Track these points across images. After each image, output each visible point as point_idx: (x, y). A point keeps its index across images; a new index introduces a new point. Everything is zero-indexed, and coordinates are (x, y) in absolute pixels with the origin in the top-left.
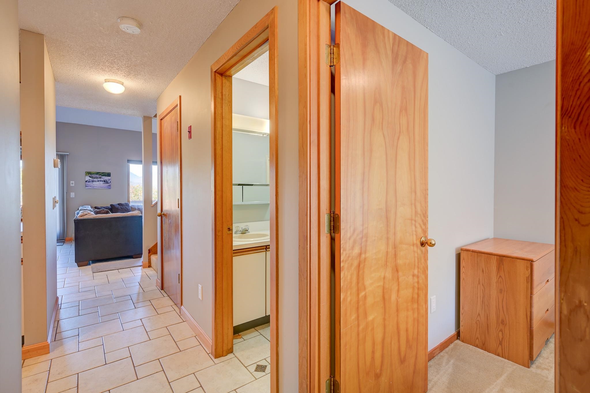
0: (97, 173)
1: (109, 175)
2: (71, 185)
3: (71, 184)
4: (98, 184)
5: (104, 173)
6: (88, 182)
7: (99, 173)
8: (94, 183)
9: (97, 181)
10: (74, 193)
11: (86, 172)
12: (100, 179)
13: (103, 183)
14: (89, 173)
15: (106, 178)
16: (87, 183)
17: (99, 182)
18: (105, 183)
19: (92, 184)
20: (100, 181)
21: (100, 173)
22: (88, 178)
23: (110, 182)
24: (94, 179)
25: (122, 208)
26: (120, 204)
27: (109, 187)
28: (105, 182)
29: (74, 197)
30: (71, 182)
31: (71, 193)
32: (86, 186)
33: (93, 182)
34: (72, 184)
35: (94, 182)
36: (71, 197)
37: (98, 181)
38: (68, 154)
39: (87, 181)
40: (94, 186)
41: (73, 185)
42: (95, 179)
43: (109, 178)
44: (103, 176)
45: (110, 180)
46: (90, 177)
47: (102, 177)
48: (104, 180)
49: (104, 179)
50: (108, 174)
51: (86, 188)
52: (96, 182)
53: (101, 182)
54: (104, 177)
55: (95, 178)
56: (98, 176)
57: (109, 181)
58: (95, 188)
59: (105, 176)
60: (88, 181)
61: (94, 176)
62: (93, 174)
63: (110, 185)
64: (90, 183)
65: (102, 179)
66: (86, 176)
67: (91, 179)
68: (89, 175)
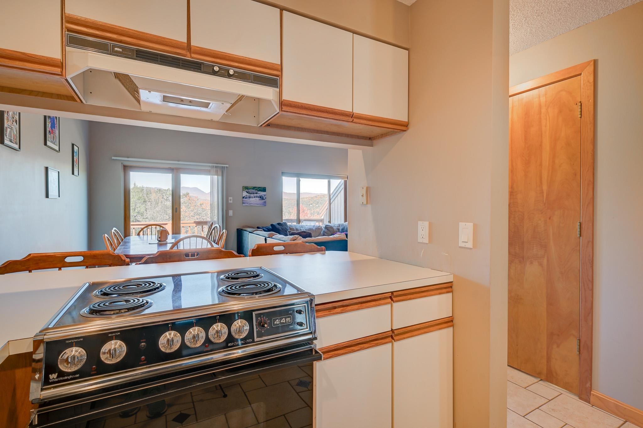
0: (254, 188)
1: (264, 190)
2: (230, 202)
3: (229, 201)
4: (254, 200)
5: (259, 187)
6: (246, 198)
8: (251, 199)
10: (232, 211)
11: (243, 187)
12: (256, 195)
13: (259, 199)
14: (246, 188)
15: (262, 193)
16: (244, 199)
17: (256, 198)
18: (261, 199)
19: (249, 201)
20: (257, 197)
21: (256, 187)
22: (245, 194)
23: (266, 198)
24: (251, 195)
25: (282, 229)
26: (280, 223)
27: (265, 204)
28: (260, 198)
29: (232, 215)
30: (230, 198)
31: (229, 211)
32: (243, 203)
33: (249, 198)
34: (230, 200)
36: (230, 215)
37: (255, 197)
38: (227, 166)
39: (244, 197)
40: (250, 203)
41: (231, 202)
42: (252, 195)
43: (264, 193)
44: (259, 191)
46: (247, 192)
47: (258, 192)
48: (260, 196)
51: (243, 205)
52: (253, 198)
53: (257, 199)
56: (254, 191)
57: (265, 197)
58: (251, 205)
59: (261, 191)
61: (251, 191)
62: (250, 189)
63: (265, 202)
64: (247, 199)
65: (258, 195)
66: (244, 191)
67: (248, 194)
68: (247, 190)
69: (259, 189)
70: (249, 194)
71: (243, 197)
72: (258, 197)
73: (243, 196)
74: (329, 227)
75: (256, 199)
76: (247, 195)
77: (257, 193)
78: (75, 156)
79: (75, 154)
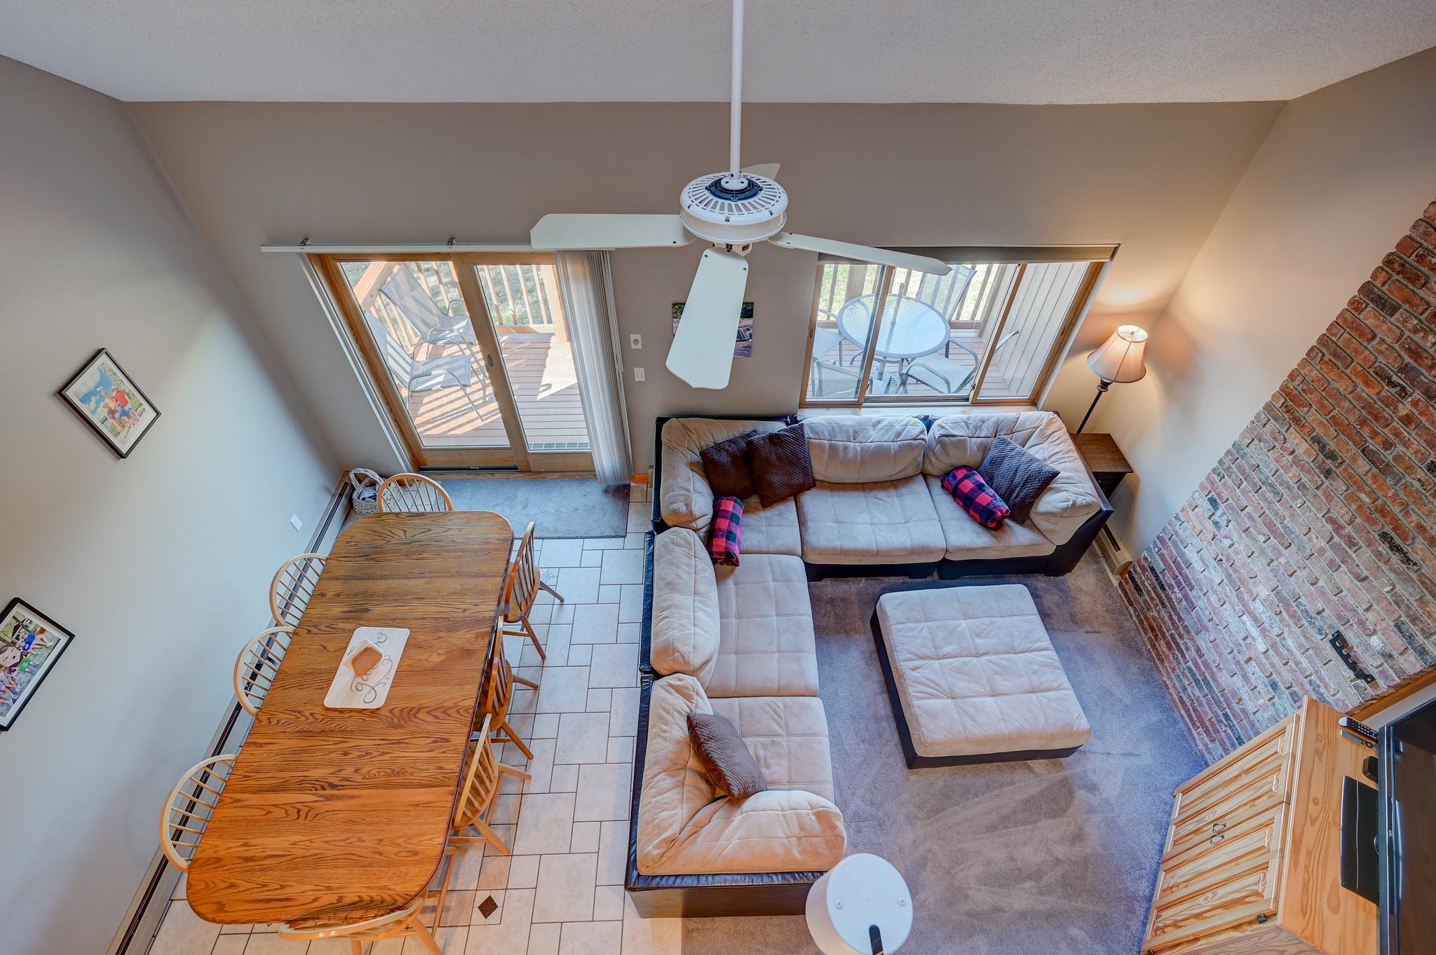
2: (633, 346)
3: (632, 344)
10: (643, 369)
11: (673, 305)
23: (751, 335)
29: (643, 380)
31: (635, 369)
34: (636, 342)
36: (636, 380)
41: (639, 346)
43: (748, 322)
45: (751, 331)
57: (748, 332)
74: (953, 443)
78: (98, 403)
79: (94, 399)
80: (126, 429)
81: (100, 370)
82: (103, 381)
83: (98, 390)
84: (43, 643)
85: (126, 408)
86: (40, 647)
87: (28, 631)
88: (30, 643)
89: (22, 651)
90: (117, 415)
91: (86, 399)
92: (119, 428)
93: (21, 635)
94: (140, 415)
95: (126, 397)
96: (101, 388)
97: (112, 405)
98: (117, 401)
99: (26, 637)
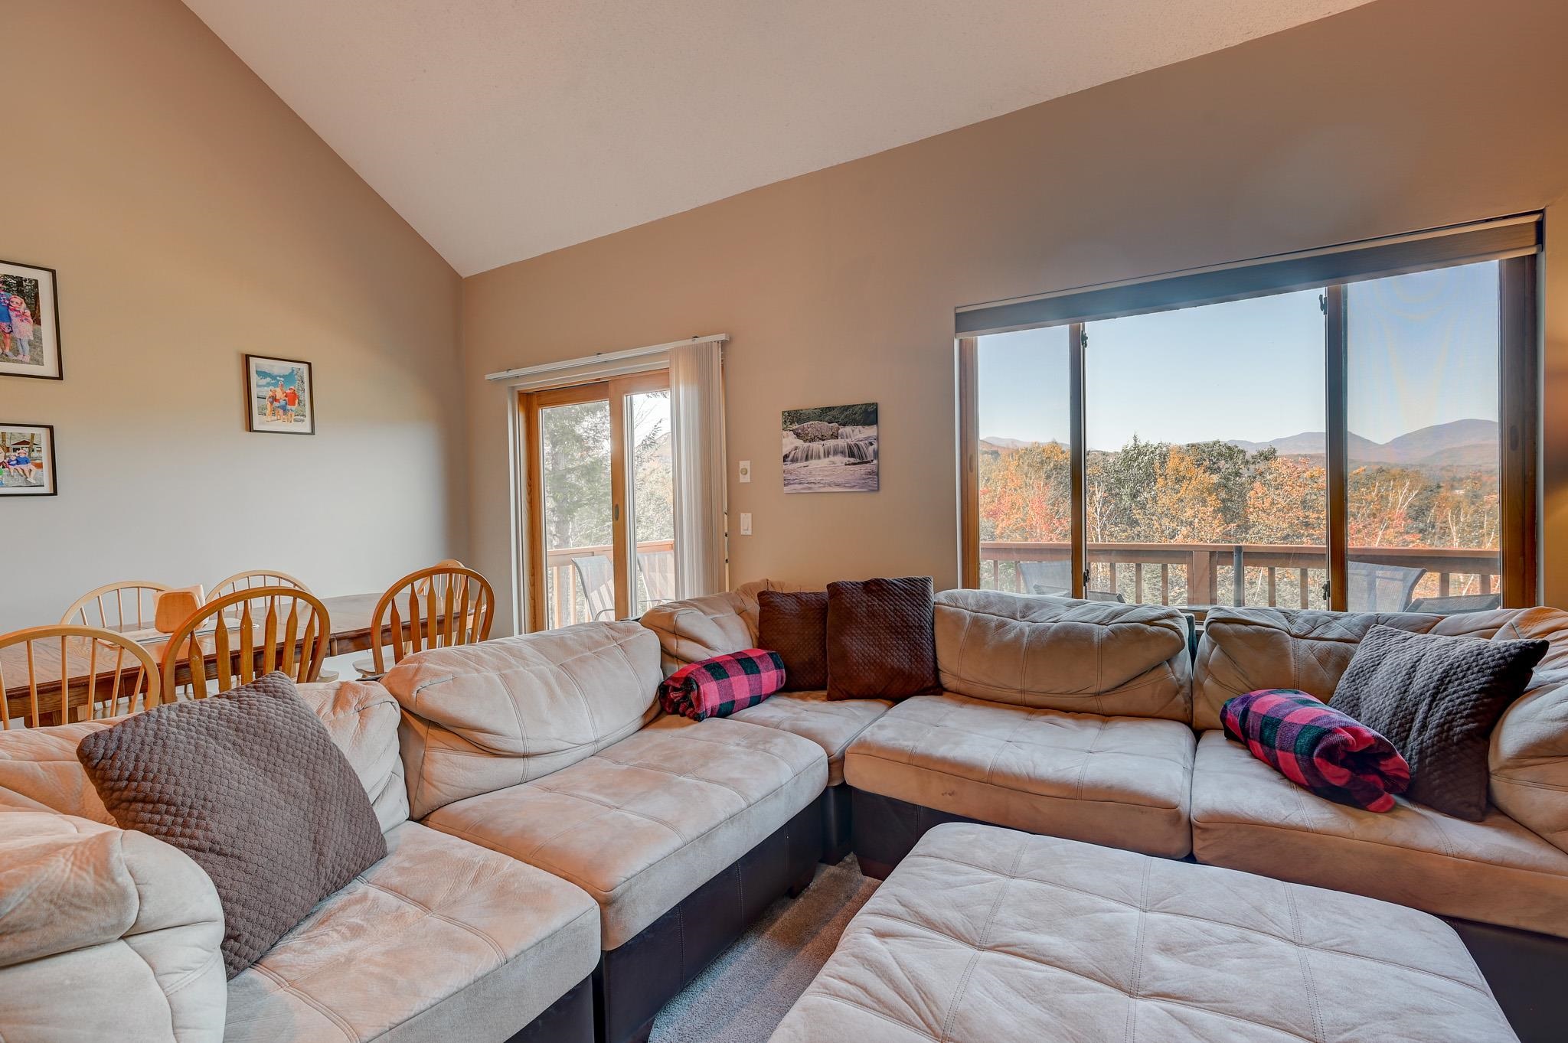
0: (824, 413)
1: (868, 415)
2: (741, 479)
3: (740, 476)
5: (846, 408)
6: (793, 461)
7: (830, 409)
8: (813, 463)
9: (822, 454)
10: (750, 514)
13: (847, 459)
14: (793, 417)
15: (857, 434)
16: (791, 466)
17: (831, 458)
18: (852, 460)
19: (803, 471)
20: (836, 453)
21: (833, 408)
24: (811, 444)
27: (874, 482)
28: (852, 455)
30: (744, 464)
31: (744, 516)
33: (807, 459)
34: (744, 472)
35: (812, 458)
36: (742, 532)
37: (827, 454)
38: (724, 337)
40: (812, 479)
41: (748, 478)
42: (817, 446)
43: (870, 431)
44: (844, 425)
45: (875, 446)
46: (798, 435)
47: (842, 430)
48: (850, 447)
49: (849, 441)
50: (866, 410)
52: (819, 458)
53: (840, 460)
54: (848, 429)
55: (812, 440)
56: (825, 426)
58: (816, 488)
59: (855, 423)
60: (791, 456)
61: (813, 426)
62: (808, 419)
63: (876, 474)
64: (798, 464)
65: (841, 443)
66: (785, 433)
67: (799, 443)
68: (795, 426)
69: (846, 417)
70: (805, 441)
71: (786, 457)
72: (843, 453)
73: (785, 451)
75: (834, 463)
76: (796, 448)
77: (835, 436)
78: (268, 384)
79: (269, 379)
80: (273, 418)
81: (293, 370)
82: (289, 378)
83: (278, 378)
84: (28, 474)
85: (289, 407)
86: (22, 474)
87: (29, 455)
88: (18, 462)
89: (6, 461)
90: (276, 404)
91: (262, 374)
92: (268, 412)
93: (21, 451)
94: (295, 421)
95: (297, 402)
96: (282, 379)
97: (279, 395)
98: (286, 396)
99: (22, 456)
